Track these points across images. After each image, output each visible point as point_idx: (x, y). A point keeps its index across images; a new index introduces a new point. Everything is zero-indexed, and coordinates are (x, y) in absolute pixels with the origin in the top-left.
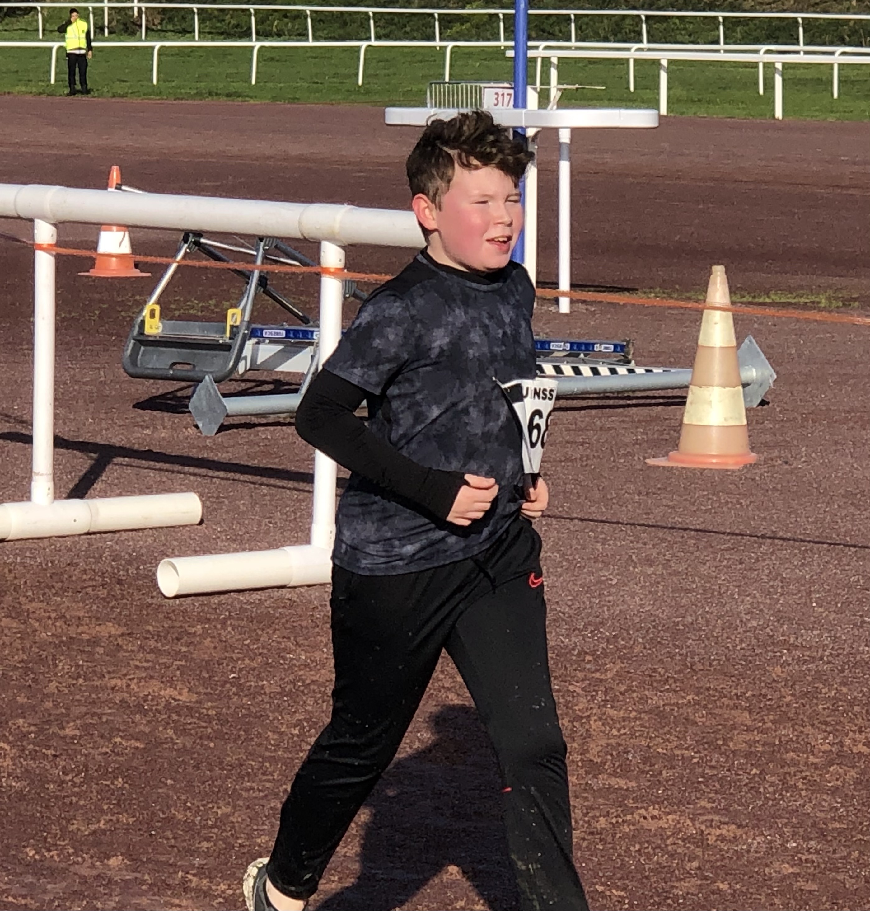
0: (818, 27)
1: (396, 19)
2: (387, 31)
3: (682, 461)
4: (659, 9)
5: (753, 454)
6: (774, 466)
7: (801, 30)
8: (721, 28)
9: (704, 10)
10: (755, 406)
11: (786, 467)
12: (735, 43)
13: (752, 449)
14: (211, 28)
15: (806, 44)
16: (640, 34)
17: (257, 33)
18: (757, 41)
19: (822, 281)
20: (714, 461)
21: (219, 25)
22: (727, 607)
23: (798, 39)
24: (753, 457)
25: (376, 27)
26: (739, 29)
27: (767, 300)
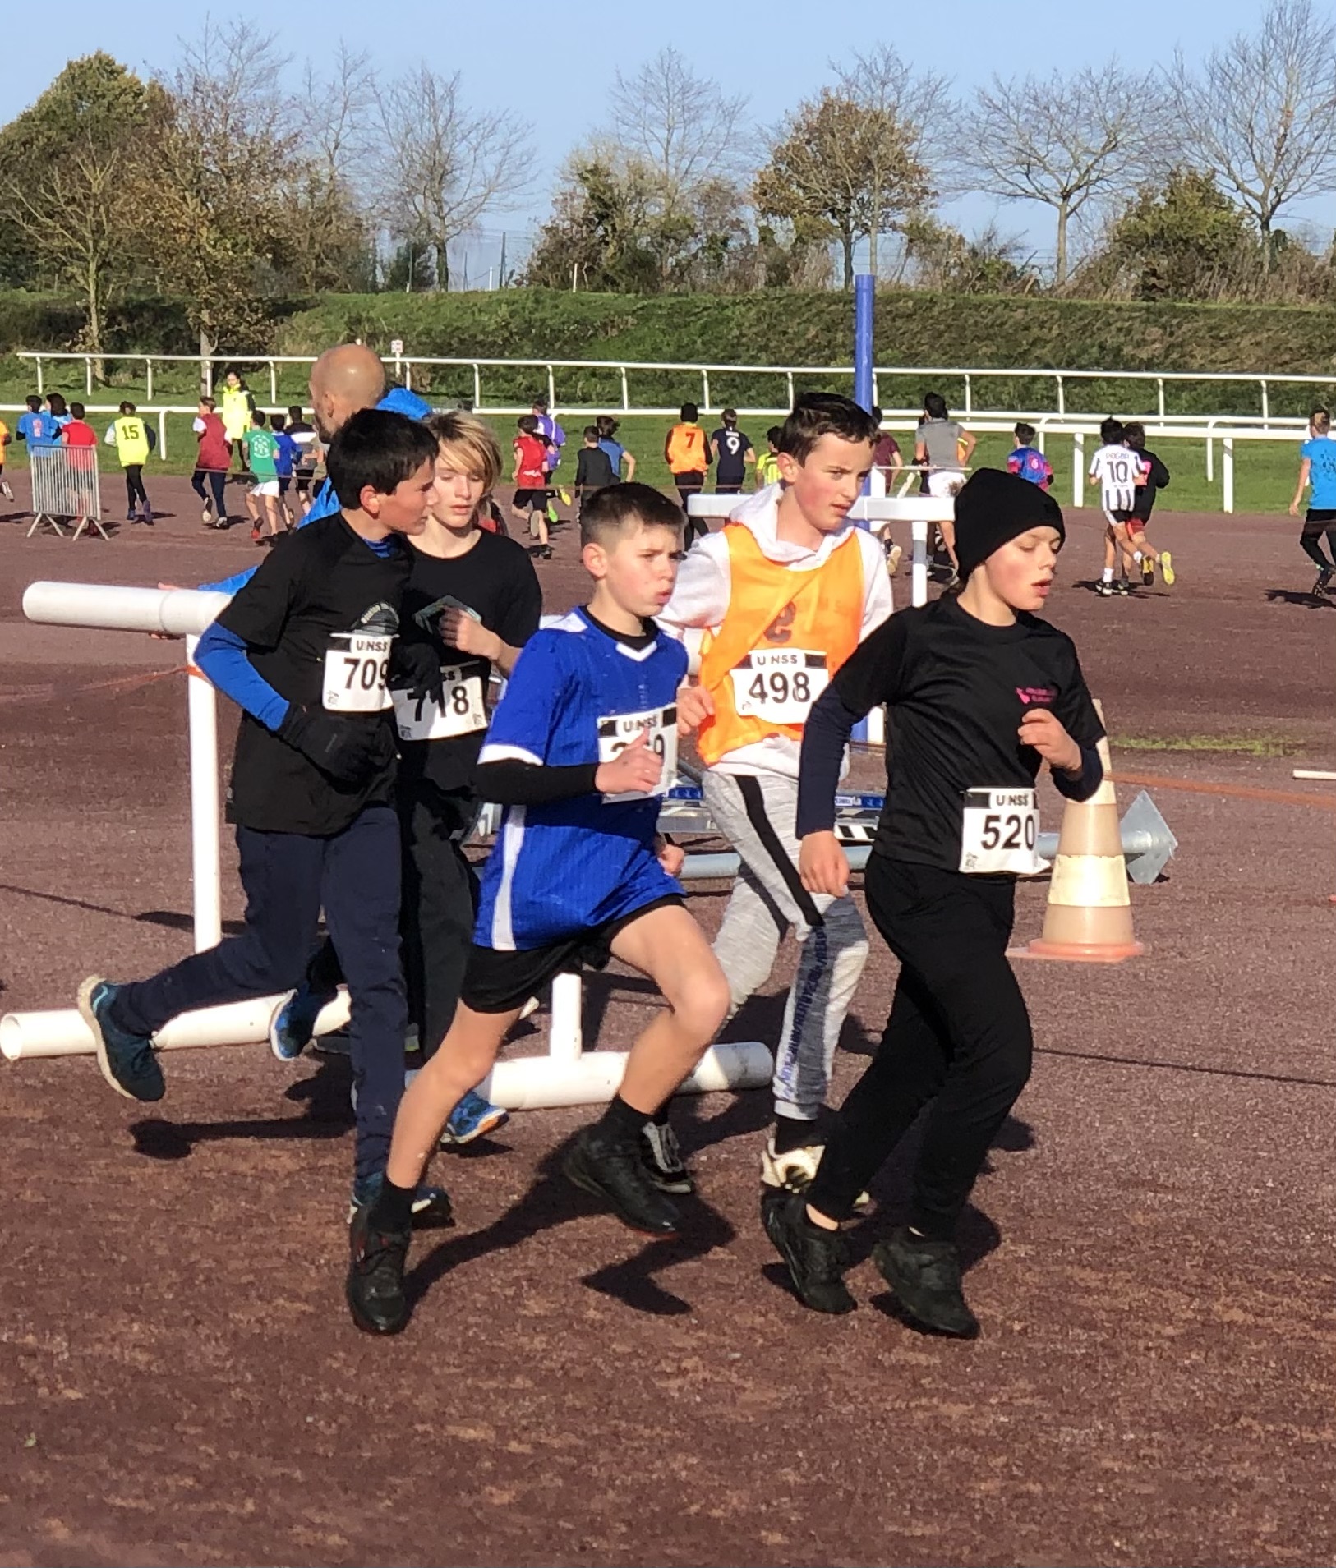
0: (1287, 393)
1: (738, 380)
2: (726, 396)
3: (1047, 953)
4: (1080, 368)
5: (1138, 944)
6: (1165, 959)
7: (1265, 396)
8: (1161, 394)
9: (1139, 370)
10: (1150, 881)
11: (1180, 960)
12: (1178, 414)
13: (1139, 937)
14: (497, 390)
15: (1270, 415)
16: (1055, 400)
17: (557, 397)
18: (1207, 410)
19: (1260, 722)
20: (1088, 951)
21: (506, 385)
22: (1084, 1139)
23: (1261, 409)
24: (1138, 946)
25: (711, 390)
26: (1184, 395)
27: (1187, 747)
